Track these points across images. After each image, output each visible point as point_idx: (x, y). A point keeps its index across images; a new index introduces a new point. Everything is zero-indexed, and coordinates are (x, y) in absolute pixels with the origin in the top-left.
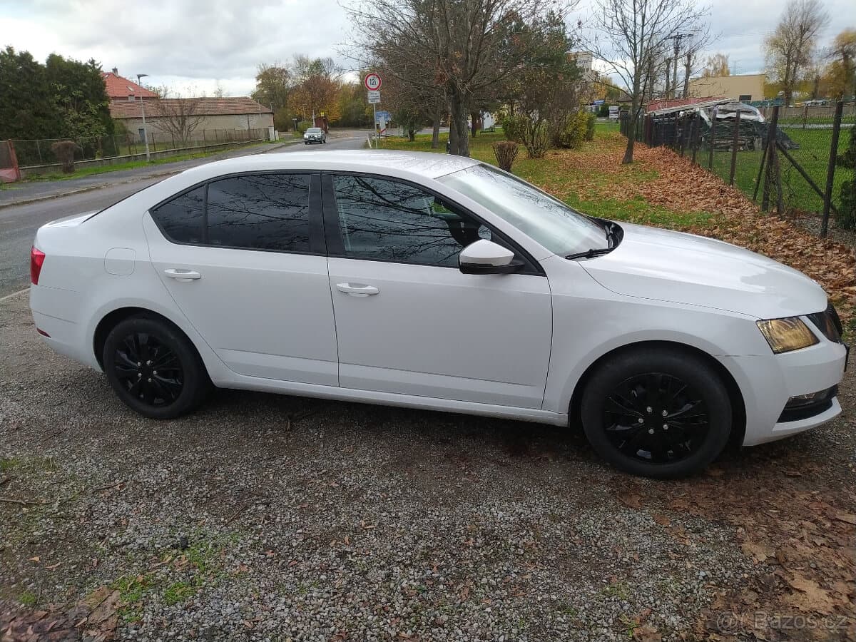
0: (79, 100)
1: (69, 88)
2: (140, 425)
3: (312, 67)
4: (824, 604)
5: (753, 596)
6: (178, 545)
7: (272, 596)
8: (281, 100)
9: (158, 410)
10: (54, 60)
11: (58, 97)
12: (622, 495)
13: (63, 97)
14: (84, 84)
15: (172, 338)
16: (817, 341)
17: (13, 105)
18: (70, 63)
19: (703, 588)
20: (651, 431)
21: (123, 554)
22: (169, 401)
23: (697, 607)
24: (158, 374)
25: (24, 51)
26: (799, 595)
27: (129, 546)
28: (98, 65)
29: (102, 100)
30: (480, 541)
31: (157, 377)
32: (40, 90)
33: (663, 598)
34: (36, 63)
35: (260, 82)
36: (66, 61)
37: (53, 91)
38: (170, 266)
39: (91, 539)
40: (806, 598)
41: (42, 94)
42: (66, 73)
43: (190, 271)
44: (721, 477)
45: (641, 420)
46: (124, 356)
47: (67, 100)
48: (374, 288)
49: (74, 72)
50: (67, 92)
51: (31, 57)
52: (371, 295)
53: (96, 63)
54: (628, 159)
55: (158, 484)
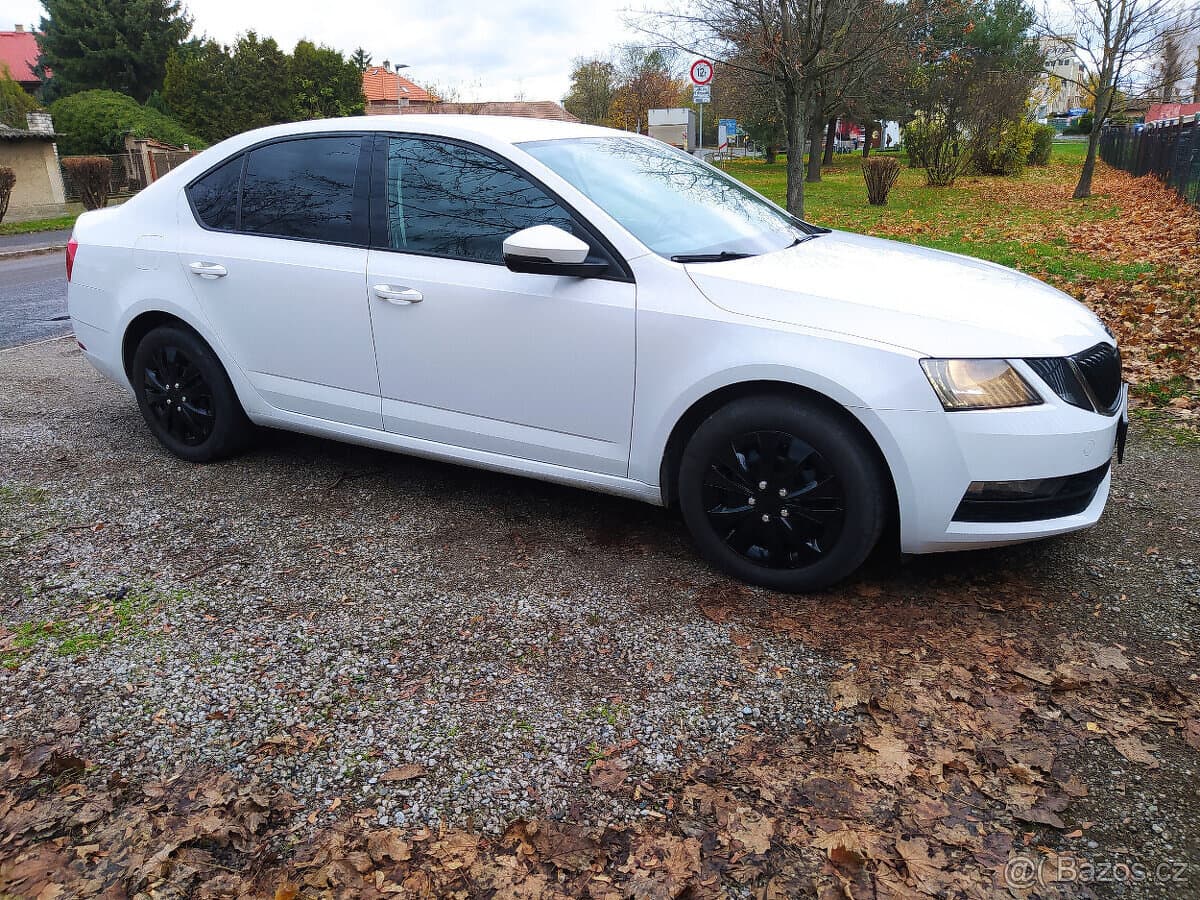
0: (328, 99)
1: (316, 85)
2: (167, 465)
3: (648, 60)
4: (896, 771)
5: (799, 747)
6: (114, 595)
7: (178, 662)
8: (600, 107)
9: (189, 450)
10: (304, 48)
11: (302, 96)
12: (708, 605)
13: (309, 96)
14: (336, 79)
15: (201, 353)
16: (1037, 400)
17: (250, 107)
18: (322, 53)
19: (735, 727)
20: (766, 518)
21: (51, 597)
22: (201, 440)
23: (708, 748)
24: (187, 401)
25: (267, 37)
26: (867, 754)
27: (62, 590)
28: (366, 57)
29: (356, 101)
30: (476, 636)
31: (187, 404)
32: (282, 87)
33: (665, 731)
34: (281, 52)
35: (576, 82)
36: (317, 49)
37: (298, 89)
38: (194, 257)
39: (27, 579)
40: (875, 760)
41: (284, 93)
42: (314, 64)
43: (215, 265)
44: (876, 600)
45: (752, 501)
46: (152, 375)
47: (314, 99)
48: (416, 293)
49: (324, 64)
50: (315, 88)
51: (276, 45)
52: (413, 302)
53: (364, 54)
54: (1082, 191)
55: (140, 529)
